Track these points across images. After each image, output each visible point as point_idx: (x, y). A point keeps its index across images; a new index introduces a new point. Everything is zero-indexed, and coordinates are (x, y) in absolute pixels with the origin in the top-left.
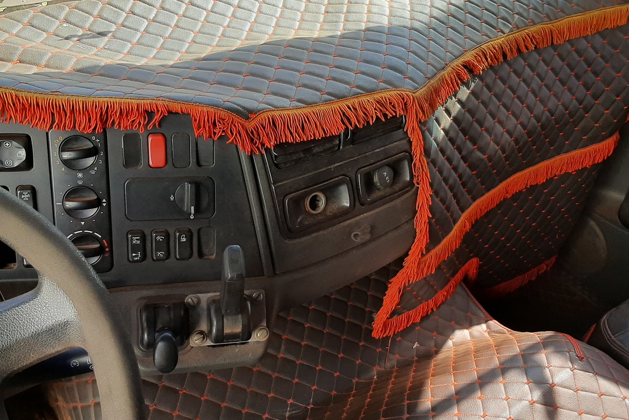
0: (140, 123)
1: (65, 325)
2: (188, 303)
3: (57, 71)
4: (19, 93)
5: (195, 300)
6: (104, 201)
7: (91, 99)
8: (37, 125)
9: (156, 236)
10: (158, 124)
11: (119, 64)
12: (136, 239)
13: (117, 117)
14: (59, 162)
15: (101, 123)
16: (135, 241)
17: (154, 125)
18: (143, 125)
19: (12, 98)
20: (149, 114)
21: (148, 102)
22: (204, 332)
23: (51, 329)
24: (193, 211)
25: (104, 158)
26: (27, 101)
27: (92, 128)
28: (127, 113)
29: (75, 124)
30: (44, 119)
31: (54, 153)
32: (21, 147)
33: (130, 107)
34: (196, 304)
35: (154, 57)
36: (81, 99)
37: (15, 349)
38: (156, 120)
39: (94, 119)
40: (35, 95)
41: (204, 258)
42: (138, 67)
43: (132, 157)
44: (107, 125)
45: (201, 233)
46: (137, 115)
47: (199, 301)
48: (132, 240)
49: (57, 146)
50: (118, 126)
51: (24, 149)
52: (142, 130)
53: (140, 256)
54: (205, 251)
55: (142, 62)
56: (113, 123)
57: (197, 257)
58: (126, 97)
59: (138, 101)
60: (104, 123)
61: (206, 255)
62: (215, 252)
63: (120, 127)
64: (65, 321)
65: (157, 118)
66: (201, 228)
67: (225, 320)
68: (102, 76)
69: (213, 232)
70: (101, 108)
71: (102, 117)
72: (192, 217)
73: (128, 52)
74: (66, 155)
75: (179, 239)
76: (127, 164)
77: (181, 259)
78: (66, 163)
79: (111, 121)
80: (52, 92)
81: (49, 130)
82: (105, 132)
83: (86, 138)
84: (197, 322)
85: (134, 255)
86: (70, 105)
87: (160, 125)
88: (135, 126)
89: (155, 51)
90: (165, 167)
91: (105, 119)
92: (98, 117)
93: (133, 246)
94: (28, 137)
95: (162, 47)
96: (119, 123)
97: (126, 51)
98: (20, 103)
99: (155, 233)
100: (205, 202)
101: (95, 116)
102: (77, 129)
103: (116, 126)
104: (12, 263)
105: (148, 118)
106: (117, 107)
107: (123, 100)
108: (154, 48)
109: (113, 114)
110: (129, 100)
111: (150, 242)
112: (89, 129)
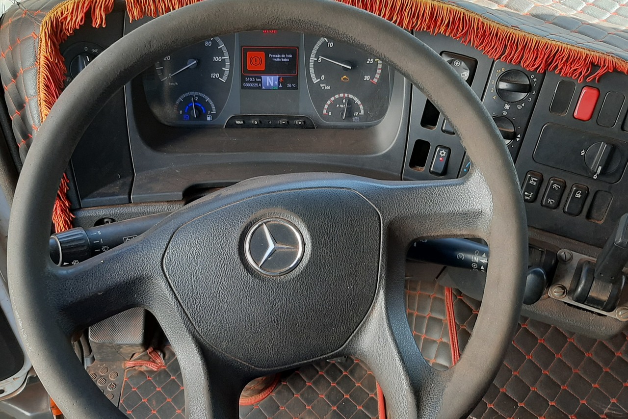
0: (581, 73)
1: (478, 214)
2: (560, 257)
3: (514, 12)
4: (485, 20)
5: (568, 256)
6: (519, 136)
7: (545, 41)
8: (488, 53)
9: (553, 184)
10: (598, 79)
11: (572, 18)
12: (534, 180)
13: (562, 62)
14: (493, 90)
15: (545, 64)
16: (532, 181)
17: (594, 78)
18: (584, 75)
19: (478, 24)
20: (594, 66)
21: (598, 54)
22: (566, 288)
23: (466, 214)
24: (599, 171)
25: (535, 97)
26: (490, 29)
27: (536, 66)
28: (574, 61)
29: (521, 59)
30: (496, 49)
31: (492, 82)
32: (468, 69)
33: (579, 55)
34: (567, 260)
35: (606, 20)
36: (536, 38)
37: (431, 219)
38: (598, 74)
39: (540, 59)
40: (498, 26)
41: (590, 220)
42: (591, 25)
43: (561, 103)
44: (549, 68)
45: (598, 195)
46: (583, 64)
47: (571, 258)
48: (530, 179)
49: (497, 76)
50: (559, 71)
51: (469, 71)
52: (580, 80)
53: (531, 197)
54: (594, 214)
55: (595, 21)
56: (556, 67)
57: (585, 217)
58: (578, 45)
59: (588, 52)
60: (548, 65)
61: (594, 219)
62: (604, 219)
63: (560, 72)
64: (480, 211)
65: (600, 72)
66: (600, 191)
67: (594, 283)
68: (555, 25)
69: (610, 199)
70: (551, 51)
71: (548, 60)
72: (595, 177)
73: (581, 10)
74: (503, 85)
75: (575, 194)
76: (553, 109)
77: (569, 213)
78: (500, 92)
79: (555, 64)
80: (512, 26)
81: (497, 59)
82: (545, 73)
83: (526, 74)
84: (561, 277)
85: (526, 193)
86: (524, 40)
87: (598, 81)
88: (574, 75)
89: (608, 15)
90: (588, 121)
91: (550, 61)
92: (545, 59)
93: (529, 185)
94: (476, 62)
95: (616, 13)
96: (561, 69)
97: (579, 9)
98: (483, 29)
99: (553, 180)
100: (614, 166)
101: (542, 56)
102: (522, 64)
103: (557, 71)
104: (420, 166)
105: (591, 70)
106: (566, 53)
107: (574, 48)
108: (608, 12)
109: (559, 59)
110: (580, 50)
111: (545, 187)
112: (532, 67)
